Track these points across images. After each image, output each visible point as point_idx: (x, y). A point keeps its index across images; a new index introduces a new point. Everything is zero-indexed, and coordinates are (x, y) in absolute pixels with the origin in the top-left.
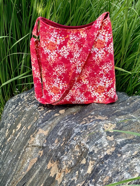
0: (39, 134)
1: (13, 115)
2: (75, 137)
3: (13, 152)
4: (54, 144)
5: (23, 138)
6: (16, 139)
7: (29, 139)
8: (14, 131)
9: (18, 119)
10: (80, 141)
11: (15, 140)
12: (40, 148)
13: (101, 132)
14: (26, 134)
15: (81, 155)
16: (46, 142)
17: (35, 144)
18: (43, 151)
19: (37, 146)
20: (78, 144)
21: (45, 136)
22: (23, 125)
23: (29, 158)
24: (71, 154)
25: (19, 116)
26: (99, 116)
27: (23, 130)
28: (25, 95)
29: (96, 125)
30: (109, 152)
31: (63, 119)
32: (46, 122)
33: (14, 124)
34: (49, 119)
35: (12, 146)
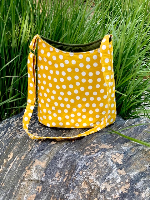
0: (35, 166)
1: (3, 143)
2: (81, 171)
3: (5, 187)
4: (54, 178)
5: (17, 170)
6: (9, 170)
7: (24, 171)
8: (5, 161)
9: (8, 147)
10: (87, 176)
11: (7, 172)
12: (38, 183)
13: (110, 165)
14: (19, 165)
15: (91, 194)
16: (44, 175)
17: (32, 177)
18: (41, 186)
19: (35, 180)
20: (86, 180)
21: (43, 168)
22: (15, 155)
23: (25, 194)
24: (79, 192)
25: (10, 144)
26: (103, 145)
27: (16, 161)
28: (15, 119)
29: (102, 156)
30: (123, 189)
31: (61, 148)
32: (42, 152)
33: (5, 152)
34: (46, 148)
35: (4, 178)
